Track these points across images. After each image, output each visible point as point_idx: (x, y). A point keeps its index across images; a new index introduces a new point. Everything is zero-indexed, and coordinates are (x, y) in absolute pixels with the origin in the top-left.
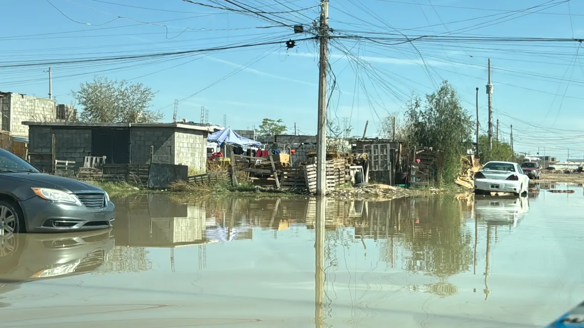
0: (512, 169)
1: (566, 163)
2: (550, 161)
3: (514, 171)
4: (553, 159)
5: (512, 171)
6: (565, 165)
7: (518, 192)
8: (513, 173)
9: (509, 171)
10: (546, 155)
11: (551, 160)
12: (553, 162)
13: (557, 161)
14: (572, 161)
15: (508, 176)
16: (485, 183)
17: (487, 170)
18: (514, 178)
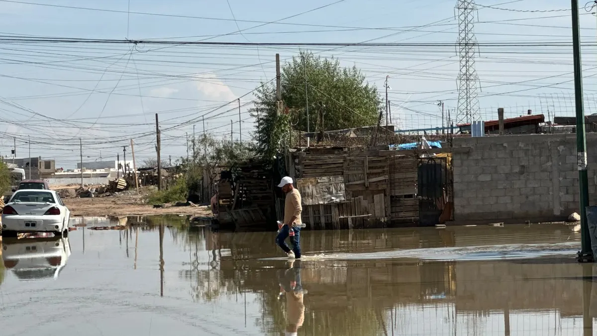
0: (51, 200)
1: (77, 171)
2: (43, 169)
3: (54, 202)
4: (48, 164)
5: (50, 202)
6: (75, 176)
7: (60, 231)
8: (53, 205)
9: (48, 203)
10: (33, 156)
11: (43, 167)
12: (47, 171)
13: (57, 167)
14: (89, 166)
15: (46, 209)
16: (18, 220)
17: (19, 203)
18: (54, 211)
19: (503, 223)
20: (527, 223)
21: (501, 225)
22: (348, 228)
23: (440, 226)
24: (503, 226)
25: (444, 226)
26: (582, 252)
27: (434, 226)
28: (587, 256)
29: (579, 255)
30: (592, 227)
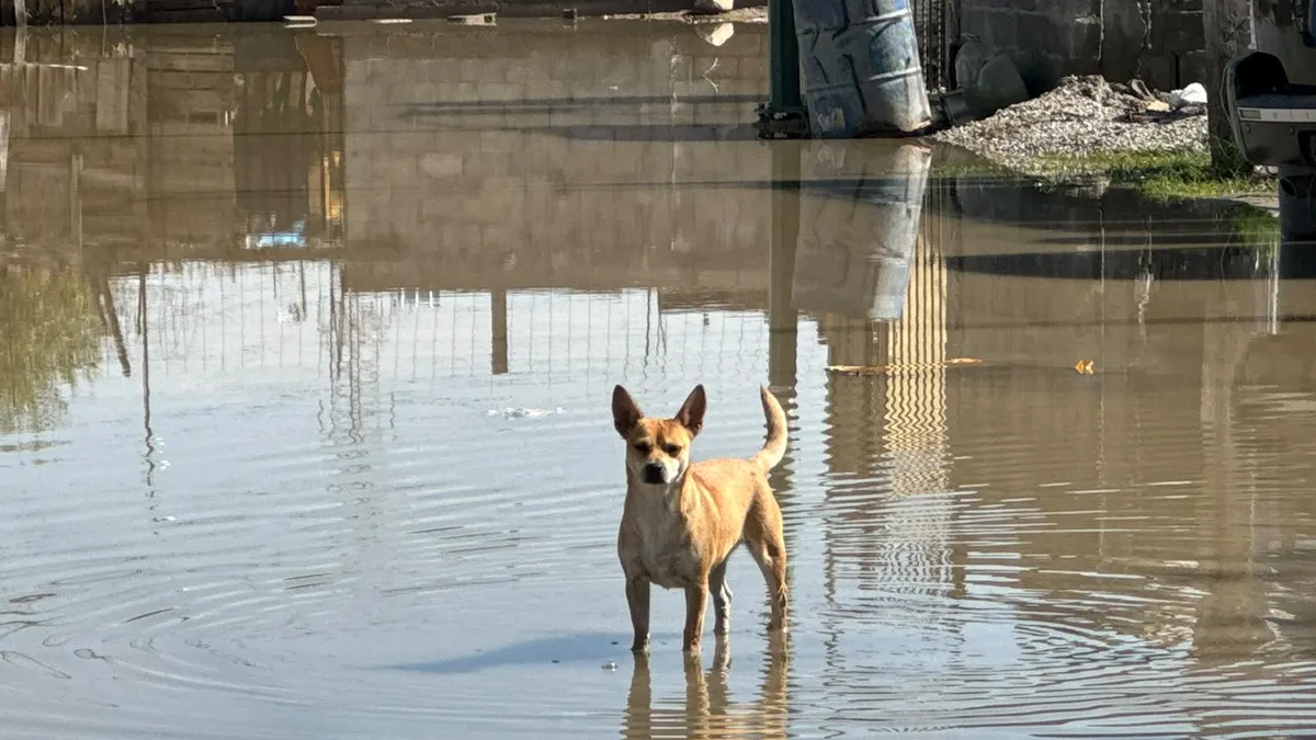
19: (493, 15)
20: (569, 16)
21: (488, 19)
22: (13, 23)
23: (298, 22)
24: (493, 24)
25: (309, 22)
26: (773, 110)
27: (282, 20)
28: (784, 118)
29: (762, 115)
30: (807, 32)
